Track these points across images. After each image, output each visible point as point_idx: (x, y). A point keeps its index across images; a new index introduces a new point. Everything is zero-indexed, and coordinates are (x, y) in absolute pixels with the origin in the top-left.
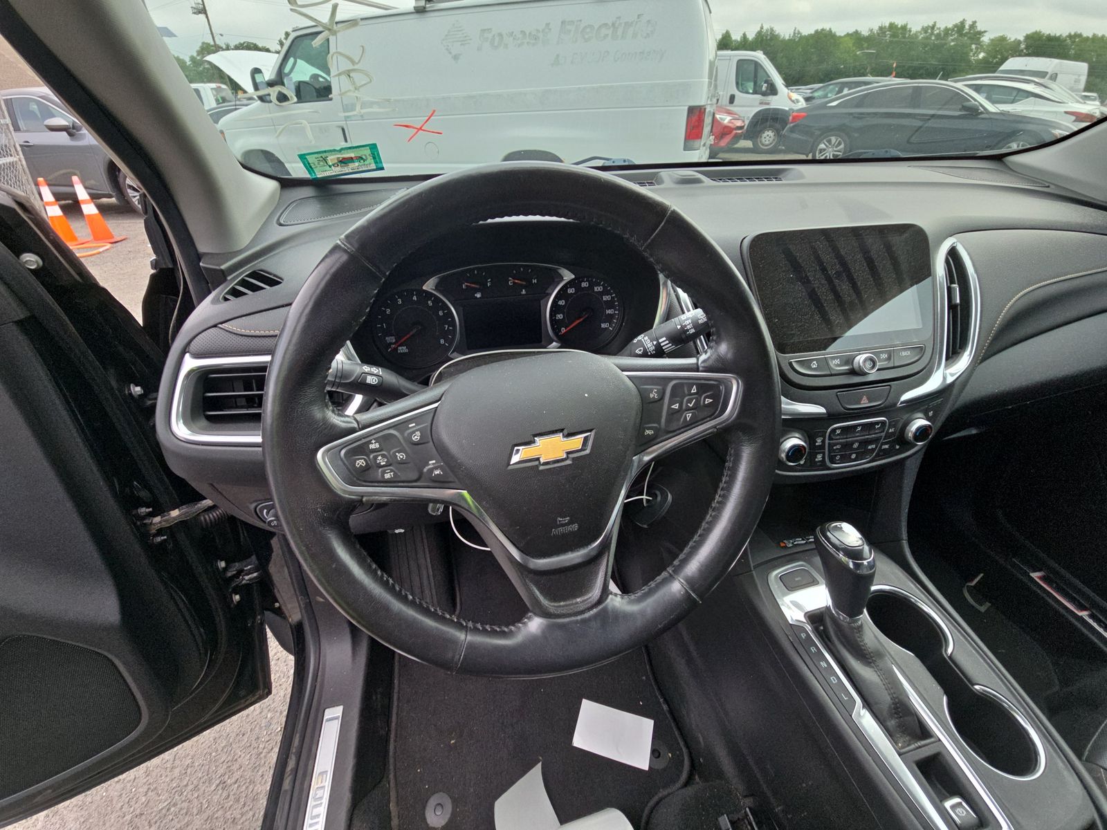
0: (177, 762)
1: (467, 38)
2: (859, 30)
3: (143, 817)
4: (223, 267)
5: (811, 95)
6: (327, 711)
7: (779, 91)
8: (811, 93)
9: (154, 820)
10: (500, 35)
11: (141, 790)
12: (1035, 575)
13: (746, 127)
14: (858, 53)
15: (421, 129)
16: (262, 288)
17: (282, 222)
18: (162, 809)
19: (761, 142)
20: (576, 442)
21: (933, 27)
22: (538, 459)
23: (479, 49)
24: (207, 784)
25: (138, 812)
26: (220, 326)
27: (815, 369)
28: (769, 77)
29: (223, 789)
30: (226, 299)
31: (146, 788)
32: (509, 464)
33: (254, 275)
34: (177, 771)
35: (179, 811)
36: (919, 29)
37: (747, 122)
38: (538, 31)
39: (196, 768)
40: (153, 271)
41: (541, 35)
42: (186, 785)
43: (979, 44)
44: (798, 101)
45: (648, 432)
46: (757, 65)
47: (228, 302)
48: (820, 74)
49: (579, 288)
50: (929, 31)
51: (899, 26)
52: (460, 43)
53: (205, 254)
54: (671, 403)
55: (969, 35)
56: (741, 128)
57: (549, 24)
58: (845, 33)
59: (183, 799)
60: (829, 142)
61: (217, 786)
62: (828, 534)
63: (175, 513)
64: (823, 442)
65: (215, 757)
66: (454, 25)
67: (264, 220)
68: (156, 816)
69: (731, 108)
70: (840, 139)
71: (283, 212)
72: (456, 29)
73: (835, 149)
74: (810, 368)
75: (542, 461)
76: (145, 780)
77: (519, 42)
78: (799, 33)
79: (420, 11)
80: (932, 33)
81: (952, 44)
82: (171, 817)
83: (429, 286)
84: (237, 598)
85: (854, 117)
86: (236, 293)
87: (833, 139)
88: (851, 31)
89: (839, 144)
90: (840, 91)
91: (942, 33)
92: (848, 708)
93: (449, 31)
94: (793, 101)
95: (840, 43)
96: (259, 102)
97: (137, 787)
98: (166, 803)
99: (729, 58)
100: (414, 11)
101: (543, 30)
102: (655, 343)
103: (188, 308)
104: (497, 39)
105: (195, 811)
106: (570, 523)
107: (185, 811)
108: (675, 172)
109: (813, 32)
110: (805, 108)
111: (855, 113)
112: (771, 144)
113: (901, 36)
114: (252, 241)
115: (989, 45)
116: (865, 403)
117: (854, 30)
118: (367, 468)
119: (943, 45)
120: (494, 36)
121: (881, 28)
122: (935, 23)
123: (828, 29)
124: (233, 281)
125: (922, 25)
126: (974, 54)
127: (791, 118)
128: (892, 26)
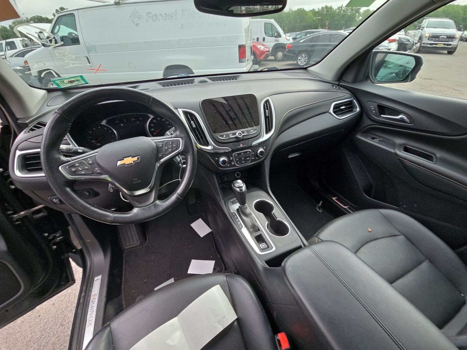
0: (42, 321)
1: (141, 16)
2: (314, 9)
3: (31, 342)
4: (27, 122)
5: (295, 37)
6: (95, 278)
7: (282, 35)
8: (296, 36)
9: (36, 342)
10: (156, 15)
11: (28, 333)
12: (334, 199)
13: (270, 51)
14: (314, 18)
15: (98, 70)
16: (41, 127)
17: (49, 105)
18: (38, 337)
19: (277, 57)
20: (135, 159)
21: (342, 7)
22: (125, 164)
23: (147, 21)
24: (55, 326)
25: (28, 340)
26: (28, 140)
27: (225, 137)
28: (277, 30)
29: (62, 326)
30: (29, 132)
31: (30, 332)
32: (117, 166)
33: (39, 124)
34: (42, 324)
35: (45, 337)
36: (336, 8)
37: (271, 49)
38: (172, 13)
39: (50, 322)
40: (1, 127)
41: (173, 15)
42: (47, 328)
43: (359, 14)
44: (289, 40)
45: (160, 155)
46: (272, 25)
47: (29, 133)
48: (301, 27)
49: (157, 120)
50: (340, 9)
51: (329, 7)
52: (138, 19)
53: (20, 118)
54: (165, 147)
55: (355, 10)
56: (268, 51)
57: (177, 11)
58: (309, 10)
59: (46, 333)
60: (302, 56)
61: (60, 326)
62: (235, 185)
63: (22, 213)
64: (233, 158)
65: (57, 317)
66: (134, 10)
67: (42, 104)
68: (36, 340)
69: (264, 43)
70: (305, 55)
71: (48, 102)
72: (135, 12)
73: (304, 59)
74: (223, 137)
75: (126, 164)
76: (30, 330)
77: (165, 18)
78: (291, 10)
79: (117, 4)
80: (341, 10)
81: (349, 14)
82: (42, 339)
83: (104, 123)
84: (55, 247)
85: (310, 46)
86: (32, 130)
87: (303, 55)
88: (312, 9)
89: (306, 57)
90: (306, 35)
91: (345, 9)
92: (240, 229)
93: (132, 13)
94: (287, 40)
95: (308, 14)
96: (43, 47)
97: (26, 332)
98: (40, 335)
99: (260, 22)
100: (114, 4)
101: (174, 13)
102: (170, 133)
103: (16, 136)
104: (154, 17)
105: (52, 336)
106: (138, 180)
107: (47, 336)
108: (199, 79)
109: (297, 9)
110: (292, 43)
111: (310, 45)
112: (281, 58)
113: (330, 11)
114: (37, 112)
115: (363, 14)
116: (241, 146)
117: (313, 9)
118: (76, 171)
119: (345, 15)
120: (153, 15)
121: (322, 8)
122: (342, 5)
123: (302, 8)
124: (31, 126)
125: (337, 6)
126: (357, 18)
127: (287, 47)
128: (326, 7)
